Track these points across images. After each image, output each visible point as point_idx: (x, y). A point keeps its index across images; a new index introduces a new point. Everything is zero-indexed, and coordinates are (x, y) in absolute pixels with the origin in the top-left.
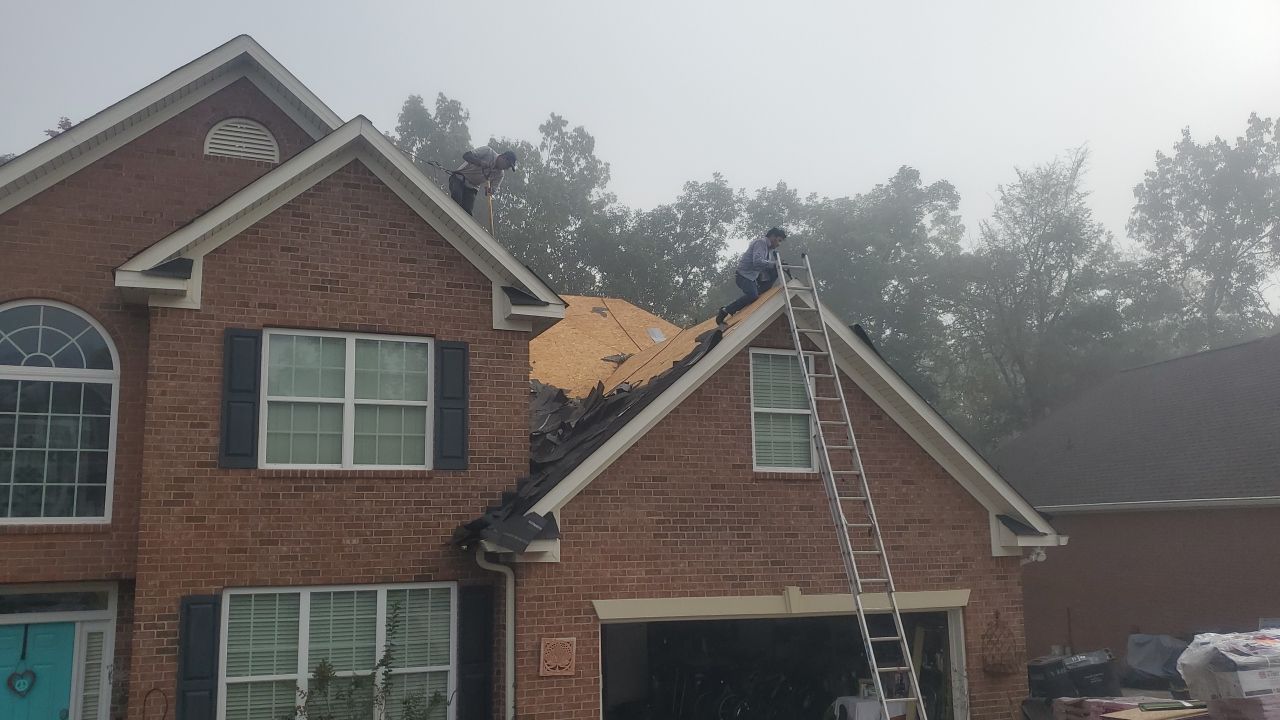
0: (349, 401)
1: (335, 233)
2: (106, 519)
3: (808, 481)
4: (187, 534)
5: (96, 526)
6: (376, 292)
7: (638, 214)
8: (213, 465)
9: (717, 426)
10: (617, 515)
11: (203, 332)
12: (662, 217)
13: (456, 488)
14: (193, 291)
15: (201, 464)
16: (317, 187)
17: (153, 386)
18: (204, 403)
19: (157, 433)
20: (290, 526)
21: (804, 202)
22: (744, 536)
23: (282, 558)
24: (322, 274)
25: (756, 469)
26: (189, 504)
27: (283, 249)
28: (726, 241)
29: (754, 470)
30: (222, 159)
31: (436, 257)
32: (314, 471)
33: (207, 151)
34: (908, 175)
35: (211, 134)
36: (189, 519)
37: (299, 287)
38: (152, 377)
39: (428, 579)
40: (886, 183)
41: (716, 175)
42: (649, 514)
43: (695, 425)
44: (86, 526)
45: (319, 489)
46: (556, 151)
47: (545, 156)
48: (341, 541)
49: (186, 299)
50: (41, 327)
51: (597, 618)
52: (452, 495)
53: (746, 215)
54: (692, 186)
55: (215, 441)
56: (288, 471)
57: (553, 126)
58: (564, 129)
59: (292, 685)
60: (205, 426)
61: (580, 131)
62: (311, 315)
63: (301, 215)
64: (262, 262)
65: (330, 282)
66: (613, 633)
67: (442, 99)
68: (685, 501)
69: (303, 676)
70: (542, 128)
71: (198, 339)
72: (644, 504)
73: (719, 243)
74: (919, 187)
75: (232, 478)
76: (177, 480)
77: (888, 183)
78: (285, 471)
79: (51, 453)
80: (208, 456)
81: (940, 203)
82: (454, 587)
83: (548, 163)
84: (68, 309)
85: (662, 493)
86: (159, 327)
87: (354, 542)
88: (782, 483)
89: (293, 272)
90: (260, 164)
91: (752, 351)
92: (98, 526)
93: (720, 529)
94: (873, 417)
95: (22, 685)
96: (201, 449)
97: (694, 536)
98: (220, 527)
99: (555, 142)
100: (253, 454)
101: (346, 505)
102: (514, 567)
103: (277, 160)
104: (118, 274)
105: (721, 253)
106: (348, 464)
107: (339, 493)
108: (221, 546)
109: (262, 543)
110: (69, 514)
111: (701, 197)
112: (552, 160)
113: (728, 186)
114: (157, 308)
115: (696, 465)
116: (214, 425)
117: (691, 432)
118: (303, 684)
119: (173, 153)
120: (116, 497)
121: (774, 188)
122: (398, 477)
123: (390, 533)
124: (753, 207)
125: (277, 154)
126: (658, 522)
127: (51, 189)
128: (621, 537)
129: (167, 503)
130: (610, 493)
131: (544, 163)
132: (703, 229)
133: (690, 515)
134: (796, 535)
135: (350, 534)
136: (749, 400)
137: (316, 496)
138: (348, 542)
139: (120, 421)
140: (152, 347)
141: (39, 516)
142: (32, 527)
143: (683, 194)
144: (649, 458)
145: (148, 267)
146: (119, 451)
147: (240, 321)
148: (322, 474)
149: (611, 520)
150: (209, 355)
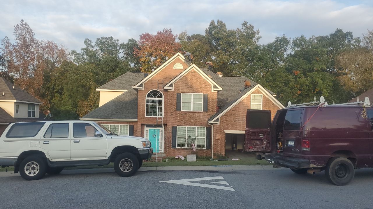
0: (192, 102)
2: (163, 117)
4: (173, 119)
6: (196, 87)
9: (245, 106)
11: (174, 94)
13: (206, 114)
14: (172, 89)
18: (174, 103)
19: (169, 106)
20: (185, 118)
23: (184, 122)
24: (189, 85)
26: (173, 115)
30: (176, 69)
31: (204, 82)
35: (174, 66)
36: (173, 117)
37: (186, 87)
38: (168, 99)
39: (202, 126)
41: (283, 35)
44: (161, 117)
45: (188, 114)
46: (245, 30)
47: (243, 31)
50: (155, 93)
51: (225, 133)
53: (292, 44)
54: (278, 38)
57: (245, 24)
58: (247, 24)
59: (185, 138)
60: (174, 106)
61: (251, 25)
62: (187, 91)
63: (186, 77)
64: (181, 84)
66: (228, 135)
67: (218, 21)
68: (239, 117)
69: (186, 137)
70: (242, 24)
72: (232, 117)
73: (285, 51)
75: (178, 112)
76: (171, 112)
78: (184, 111)
80: (175, 109)
82: (206, 127)
85: (235, 116)
86: (169, 93)
89: (185, 85)
91: (251, 94)
94: (272, 105)
95: (154, 136)
97: (240, 122)
98: (177, 118)
99: (245, 27)
100: (180, 109)
101: (192, 116)
102: (213, 125)
104: (164, 87)
105: (286, 53)
106: (192, 111)
107: (191, 114)
108: (177, 121)
109: (181, 120)
110: (159, 116)
111: (280, 40)
113: (286, 37)
114: (169, 91)
115: (241, 112)
116: (176, 106)
117: (240, 107)
118: (186, 138)
119: (169, 69)
120: (164, 114)
121: (300, 37)
122: (198, 112)
123: (197, 120)
124: (294, 42)
125: (183, 68)
128: (229, 122)
129: (170, 115)
136: (250, 102)
138: (192, 121)
139: (164, 104)
140: (168, 96)
141: (156, 116)
144: (234, 111)
145: (168, 86)
146: (164, 108)
147: (178, 92)
148: (188, 112)
149: (227, 119)
150: (175, 96)
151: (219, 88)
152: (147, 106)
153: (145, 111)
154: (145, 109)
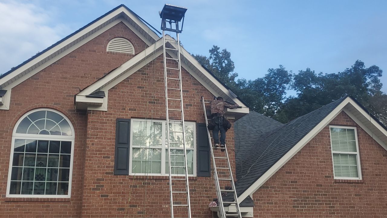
1: (158, 81)
2: (68, 196)
3: (358, 183)
4: (101, 202)
5: (65, 199)
6: (173, 104)
7: (250, 82)
8: (112, 173)
9: (317, 159)
10: (277, 197)
11: (108, 120)
12: (259, 83)
13: (206, 184)
15: (106, 173)
16: (150, 63)
17: (89, 141)
18: (108, 148)
19: (90, 160)
20: (142, 199)
21: (318, 76)
22: (332, 207)
23: (139, 213)
24: (152, 97)
25: (335, 178)
26: (102, 189)
27: (138, 87)
28: (285, 91)
29: (334, 179)
30: (113, 53)
31: (196, 89)
32: (151, 176)
33: (107, 50)
34: (359, 64)
35: (109, 44)
36: (102, 196)
37: (144, 102)
38: (89, 138)
40: (350, 68)
41: (280, 66)
42: (290, 197)
43: (308, 159)
44: (62, 199)
45: (153, 184)
46: (215, 59)
47: (211, 61)
48: (162, 206)
49: (101, 107)
50: (46, 119)
52: (205, 188)
53: (294, 81)
54: (271, 70)
55: (113, 164)
56: (141, 176)
57: (214, 50)
58: (218, 51)
60: (109, 158)
61: (225, 51)
62: (149, 113)
63: (145, 74)
64: (130, 92)
65: (156, 100)
68: (305, 191)
70: (210, 51)
71: (106, 123)
72: (288, 193)
73: (283, 92)
74: (364, 68)
75: (119, 178)
76: (97, 180)
77: (351, 68)
78: (140, 176)
79: (48, 169)
80: (110, 170)
81: (373, 74)
83: (212, 64)
84: (56, 112)
85: (295, 188)
86: (91, 118)
87: (167, 206)
88: (347, 184)
89: (142, 96)
90: (128, 55)
91: (330, 127)
92: (66, 199)
93: (321, 204)
96: (107, 167)
97: (310, 207)
98: (114, 199)
99: (215, 56)
100: (127, 169)
101: (163, 191)
103: (134, 54)
104: (77, 97)
105: (284, 96)
106: (163, 174)
107: (160, 186)
108: (114, 207)
109: (131, 206)
110: (55, 194)
111: (275, 74)
112: (214, 62)
113: (285, 70)
114: (91, 110)
115: (309, 176)
116: (112, 157)
117: (306, 162)
119: (95, 51)
120: (72, 187)
121: (305, 70)
122: (184, 178)
124: (296, 78)
125: (134, 51)
126: (294, 201)
127: (51, 65)
128: (279, 207)
129: (93, 189)
130: (273, 187)
131: (211, 64)
132: (276, 87)
133: (308, 198)
134: (354, 207)
135: (165, 203)
136: (330, 148)
137: (152, 186)
138: (164, 206)
139: (75, 156)
140: (88, 126)
141: (44, 194)
142: (41, 199)
143: (268, 73)
144: (289, 173)
145: (88, 94)
146: (74, 168)
147: (123, 116)
148: (153, 177)
149: (274, 200)
150: (111, 129)
151: (240, 106)
152: (16, 162)
153: (7, 176)
154: (7, 170)
